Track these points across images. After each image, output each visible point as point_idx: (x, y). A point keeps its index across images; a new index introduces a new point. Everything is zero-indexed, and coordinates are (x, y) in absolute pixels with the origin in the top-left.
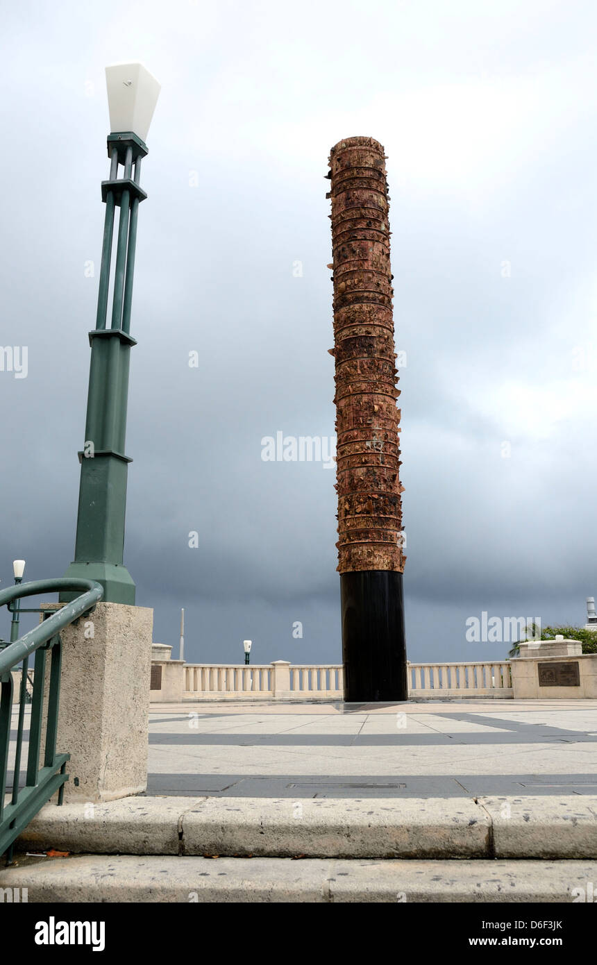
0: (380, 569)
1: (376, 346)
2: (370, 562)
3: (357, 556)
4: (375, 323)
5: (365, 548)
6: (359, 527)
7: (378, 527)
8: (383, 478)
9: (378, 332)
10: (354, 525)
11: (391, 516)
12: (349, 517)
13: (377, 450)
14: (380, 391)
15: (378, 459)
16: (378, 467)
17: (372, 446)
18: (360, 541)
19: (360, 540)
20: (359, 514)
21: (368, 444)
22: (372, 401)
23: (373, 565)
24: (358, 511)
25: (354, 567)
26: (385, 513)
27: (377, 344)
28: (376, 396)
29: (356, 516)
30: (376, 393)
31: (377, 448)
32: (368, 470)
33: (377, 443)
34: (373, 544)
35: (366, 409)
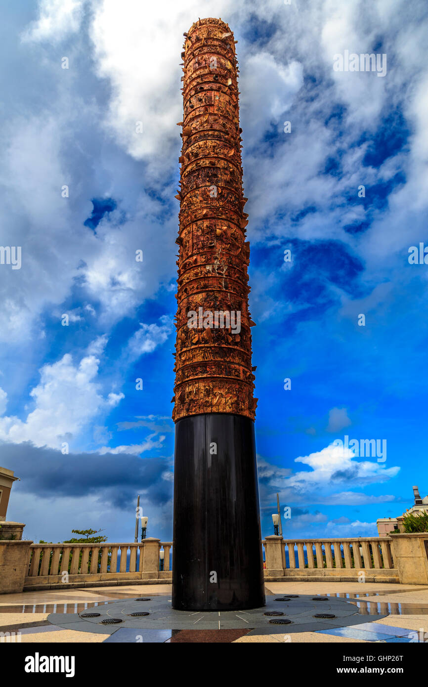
0: (221, 410)
1: (220, 176)
2: (207, 402)
3: (192, 397)
4: (220, 156)
5: (201, 385)
6: (195, 360)
7: (219, 359)
8: (226, 304)
9: (223, 164)
10: (189, 358)
11: (236, 347)
12: (184, 349)
13: (219, 273)
14: (224, 217)
15: (220, 284)
16: (219, 292)
17: (213, 270)
18: (196, 377)
19: (197, 375)
20: (195, 344)
21: (209, 268)
22: (215, 226)
23: (211, 405)
24: (194, 341)
25: (188, 410)
26: (227, 343)
27: (221, 175)
28: (220, 221)
29: (193, 347)
30: (219, 219)
31: (219, 271)
32: (208, 296)
33: (219, 268)
34: (213, 379)
35: (207, 233)
